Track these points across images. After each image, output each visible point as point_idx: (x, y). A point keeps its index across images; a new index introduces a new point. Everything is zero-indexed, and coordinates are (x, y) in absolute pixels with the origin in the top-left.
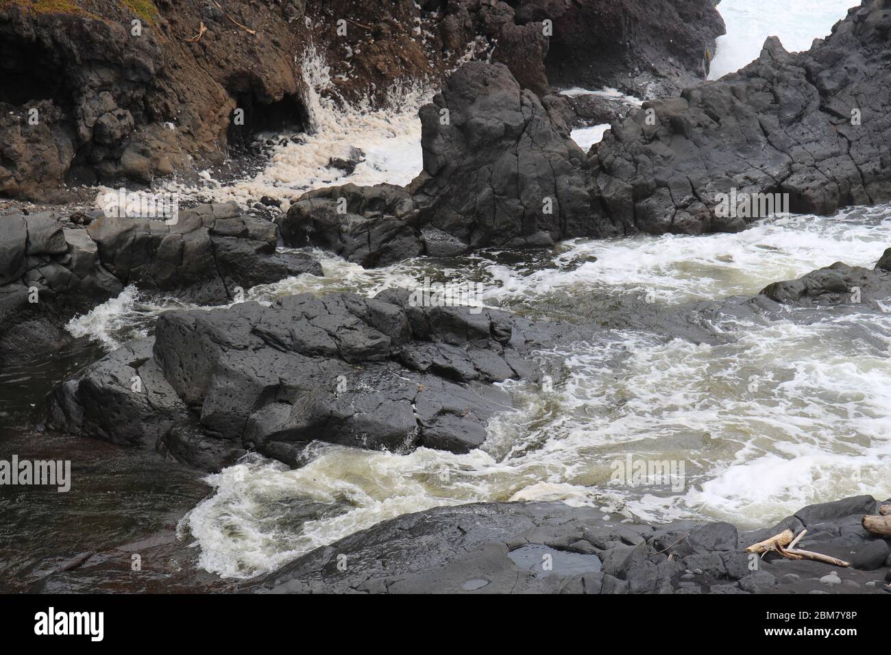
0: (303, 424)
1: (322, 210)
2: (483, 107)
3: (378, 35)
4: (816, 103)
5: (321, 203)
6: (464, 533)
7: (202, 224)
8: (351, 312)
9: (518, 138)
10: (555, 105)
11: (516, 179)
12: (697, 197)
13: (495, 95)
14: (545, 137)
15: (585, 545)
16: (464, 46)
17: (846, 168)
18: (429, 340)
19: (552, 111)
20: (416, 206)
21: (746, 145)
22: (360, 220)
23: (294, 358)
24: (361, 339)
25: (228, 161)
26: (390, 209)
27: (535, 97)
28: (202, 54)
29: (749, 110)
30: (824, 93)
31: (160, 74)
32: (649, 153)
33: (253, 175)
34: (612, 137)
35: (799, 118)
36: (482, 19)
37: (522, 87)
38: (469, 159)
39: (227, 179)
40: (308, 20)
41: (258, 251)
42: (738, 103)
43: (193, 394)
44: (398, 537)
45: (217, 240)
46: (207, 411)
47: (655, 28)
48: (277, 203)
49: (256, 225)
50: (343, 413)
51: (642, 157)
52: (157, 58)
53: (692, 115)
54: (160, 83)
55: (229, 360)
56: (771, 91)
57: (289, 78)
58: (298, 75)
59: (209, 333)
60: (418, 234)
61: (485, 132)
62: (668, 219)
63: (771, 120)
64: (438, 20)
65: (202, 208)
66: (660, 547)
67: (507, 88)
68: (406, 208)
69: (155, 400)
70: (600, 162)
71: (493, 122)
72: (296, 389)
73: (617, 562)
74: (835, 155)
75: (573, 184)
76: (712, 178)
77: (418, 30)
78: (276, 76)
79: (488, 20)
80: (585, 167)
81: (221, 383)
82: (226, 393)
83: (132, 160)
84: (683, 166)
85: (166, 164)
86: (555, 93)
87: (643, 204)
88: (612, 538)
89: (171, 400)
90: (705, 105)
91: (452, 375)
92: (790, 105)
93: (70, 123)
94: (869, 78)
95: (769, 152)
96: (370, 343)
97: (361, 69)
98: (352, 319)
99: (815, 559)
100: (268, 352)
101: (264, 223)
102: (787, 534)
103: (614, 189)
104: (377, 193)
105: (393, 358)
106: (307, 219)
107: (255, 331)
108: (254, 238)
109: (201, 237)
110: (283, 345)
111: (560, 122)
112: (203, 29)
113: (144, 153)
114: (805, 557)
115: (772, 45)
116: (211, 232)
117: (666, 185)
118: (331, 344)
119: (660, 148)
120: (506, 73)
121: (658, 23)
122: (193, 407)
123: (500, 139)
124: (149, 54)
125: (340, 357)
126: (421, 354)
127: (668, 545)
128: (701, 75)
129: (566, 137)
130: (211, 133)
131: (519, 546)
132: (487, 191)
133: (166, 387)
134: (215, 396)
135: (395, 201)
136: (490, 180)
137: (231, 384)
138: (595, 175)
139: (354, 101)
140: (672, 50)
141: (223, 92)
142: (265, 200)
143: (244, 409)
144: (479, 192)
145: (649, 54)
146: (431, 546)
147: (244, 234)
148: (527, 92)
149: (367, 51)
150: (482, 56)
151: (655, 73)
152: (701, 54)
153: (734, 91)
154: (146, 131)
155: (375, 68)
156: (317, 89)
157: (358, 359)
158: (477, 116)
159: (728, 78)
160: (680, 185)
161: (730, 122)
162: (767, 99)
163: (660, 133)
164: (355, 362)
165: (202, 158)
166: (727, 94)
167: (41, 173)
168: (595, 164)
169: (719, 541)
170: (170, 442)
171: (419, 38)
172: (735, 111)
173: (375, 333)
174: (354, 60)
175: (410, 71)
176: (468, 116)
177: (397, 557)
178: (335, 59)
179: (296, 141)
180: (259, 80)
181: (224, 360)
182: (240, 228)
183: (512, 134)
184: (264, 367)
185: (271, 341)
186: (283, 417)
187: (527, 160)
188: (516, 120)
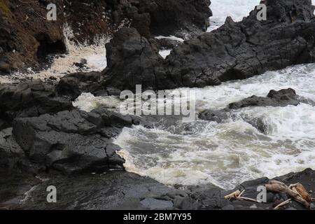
0: (66, 157)
1: (71, 81)
2: (128, 43)
3: (90, 18)
4: (245, 40)
5: (71, 78)
6: (124, 194)
7: (28, 87)
8: (83, 117)
9: (140, 54)
10: (153, 42)
11: (140, 68)
12: (204, 74)
13: (132, 39)
14: (150, 53)
15: (167, 197)
16: (120, 22)
17: (256, 62)
18: (110, 126)
19: (152, 44)
20: (105, 79)
21: (220, 55)
22: (85, 84)
23: (62, 134)
24: (86, 126)
25: (37, 64)
26: (95, 80)
27: (146, 39)
28: (27, 26)
29: (221, 42)
30: (247, 36)
31: (12, 34)
32: (186, 58)
33: (46, 69)
34: (174, 53)
35: (239, 45)
36: (126, 12)
37: (142, 36)
38: (123, 62)
39: (37, 70)
40: (65, 14)
41: (49, 96)
42: (217, 40)
43: (27, 147)
44: (101, 196)
45: (34, 92)
46: (32, 153)
47: (187, 14)
48: (55, 79)
49: (48, 87)
50: (80, 153)
51: (184, 60)
52: (11, 28)
53: (201, 45)
54: (12, 37)
55: (39, 135)
56: (229, 35)
57: (58, 34)
58: (62, 33)
59: (32, 126)
60: (106, 89)
61: (129, 52)
62: (194, 81)
63: (229, 46)
64: (111, 13)
65: (28, 81)
66: (193, 197)
67: (136, 37)
68: (101, 80)
69: (13, 150)
70: (169, 61)
71: (131, 48)
72: (64, 145)
73: (179, 203)
74: (252, 57)
75: (160, 70)
76: (209, 67)
77: (104, 16)
78: (54, 34)
79: (129, 12)
80: (164, 64)
81: (37, 143)
82: (38, 147)
83: (3, 65)
84: (198, 63)
85: (15, 66)
86: (153, 38)
87: (185, 76)
88: (177, 195)
89: (19, 150)
90: (206, 41)
92: (236, 40)
94: (263, 30)
95: (228, 57)
96: (89, 128)
97: (84, 31)
98: (83, 120)
99: (248, 200)
100: (53, 132)
101: (50, 86)
102: (238, 191)
103: (174, 71)
104: (90, 75)
105: (97, 133)
106: (66, 84)
107: (48, 125)
108: (47, 91)
109: (28, 91)
110: (58, 129)
111: (155, 48)
112: (27, 17)
113: (7, 62)
114: (244, 200)
115: (229, 19)
116: (32, 90)
117: (193, 69)
118: (76, 129)
119: (190, 56)
120: (135, 31)
121: (189, 13)
122: (27, 152)
123: (134, 54)
124: (8, 27)
125: (79, 133)
126: (108, 131)
127: (196, 197)
128: (204, 31)
129: (157, 53)
130: (31, 55)
131: (144, 199)
132: (130, 72)
133: (17, 145)
134: (34, 148)
135: (97, 77)
136: (131, 69)
137: (40, 144)
138: (168, 67)
139: (82, 42)
140: (194, 22)
141: (35, 40)
142: (51, 78)
143: (45, 152)
144: (126, 73)
145: (185, 24)
146: (112, 199)
147: (44, 90)
148: (143, 37)
149: (86, 24)
150: (127, 25)
151: (188, 30)
152: (204, 23)
153: (216, 36)
154: (8, 54)
155: (89, 30)
156: (69, 38)
157: (85, 133)
158: (126, 46)
159: (214, 31)
160: (197, 69)
161: (215, 47)
162: (228, 38)
163: (191, 51)
164: (84, 135)
165: (28, 63)
166: (213, 37)
168: (168, 62)
169: (214, 195)
170: (19, 164)
171: (104, 19)
172: (216, 43)
173: (91, 124)
174: (81, 27)
175: (102, 31)
176: (123, 46)
177: (101, 204)
178: (75, 29)
179: (61, 57)
180: (48, 35)
181: (37, 135)
182: (42, 88)
183: (138, 52)
184: (52, 137)
185: (54, 128)
186: (59, 155)
187: (143, 61)
188: (139, 47)
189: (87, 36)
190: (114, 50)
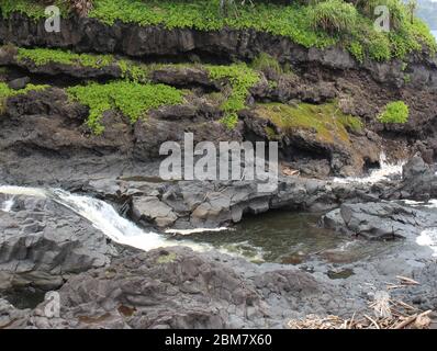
0: (369, 229)
1: (380, 185)
2: (416, 166)
3: (396, 150)
7: (354, 186)
11: (422, 181)
14: (429, 173)
16: (415, 153)
18: (398, 214)
20: (400, 186)
23: (368, 215)
24: (383, 213)
25: (362, 174)
28: (358, 152)
31: (349, 155)
36: (419, 148)
37: (425, 162)
38: (412, 177)
40: (382, 146)
41: (365, 193)
43: (347, 221)
45: (357, 190)
46: (349, 224)
50: (377, 227)
54: (349, 157)
55: (356, 215)
57: (377, 157)
58: (379, 157)
59: (351, 209)
60: (400, 192)
61: (416, 171)
64: (410, 148)
67: (422, 162)
68: (398, 186)
69: (339, 221)
71: (418, 169)
72: (368, 222)
75: (435, 183)
78: (373, 157)
79: (421, 148)
81: (353, 219)
82: (353, 221)
83: (342, 172)
85: (349, 174)
86: (433, 164)
89: (342, 222)
91: (402, 222)
93: (330, 165)
97: (392, 157)
100: (363, 214)
101: (367, 187)
105: (389, 217)
106: (377, 187)
107: (361, 209)
108: (365, 190)
109: (353, 189)
110: (366, 212)
111: (433, 170)
113: (344, 171)
116: (356, 188)
118: (377, 213)
120: (422, 160)
122: (347, 223)
123: (419, 173)
124: (347, 151)
125: (378, 216)
126: (396, 217)
129: (434, 173)
130: (359, 168)
132: (415, 184)
133: (342, 219)
134: (351, 222)
135: (396, 184)
136: (416, 181)
137: (355, 220)
141: (362, 160)
143: (357, 225)
148: (426, 164)
154: (345, 167)
155: (395, 157)
157: (382, 217)
158: (415, 168)
167: (323, 174)
170: (341, 230)
174: (391, 155)
175: (403, 157)
176: (413, 168)
178: (387, 155)
180: (370, 158)
181: (354, 215)
182: (362, 188)
183: (422, 172)
184: (362, 217)
185: (364, 211)
186: (364, 227)
187: (425, 178)
188: (423, 169)
189: (393, 160)
190: (408, 170)
